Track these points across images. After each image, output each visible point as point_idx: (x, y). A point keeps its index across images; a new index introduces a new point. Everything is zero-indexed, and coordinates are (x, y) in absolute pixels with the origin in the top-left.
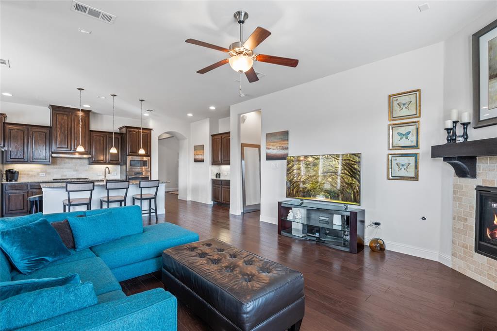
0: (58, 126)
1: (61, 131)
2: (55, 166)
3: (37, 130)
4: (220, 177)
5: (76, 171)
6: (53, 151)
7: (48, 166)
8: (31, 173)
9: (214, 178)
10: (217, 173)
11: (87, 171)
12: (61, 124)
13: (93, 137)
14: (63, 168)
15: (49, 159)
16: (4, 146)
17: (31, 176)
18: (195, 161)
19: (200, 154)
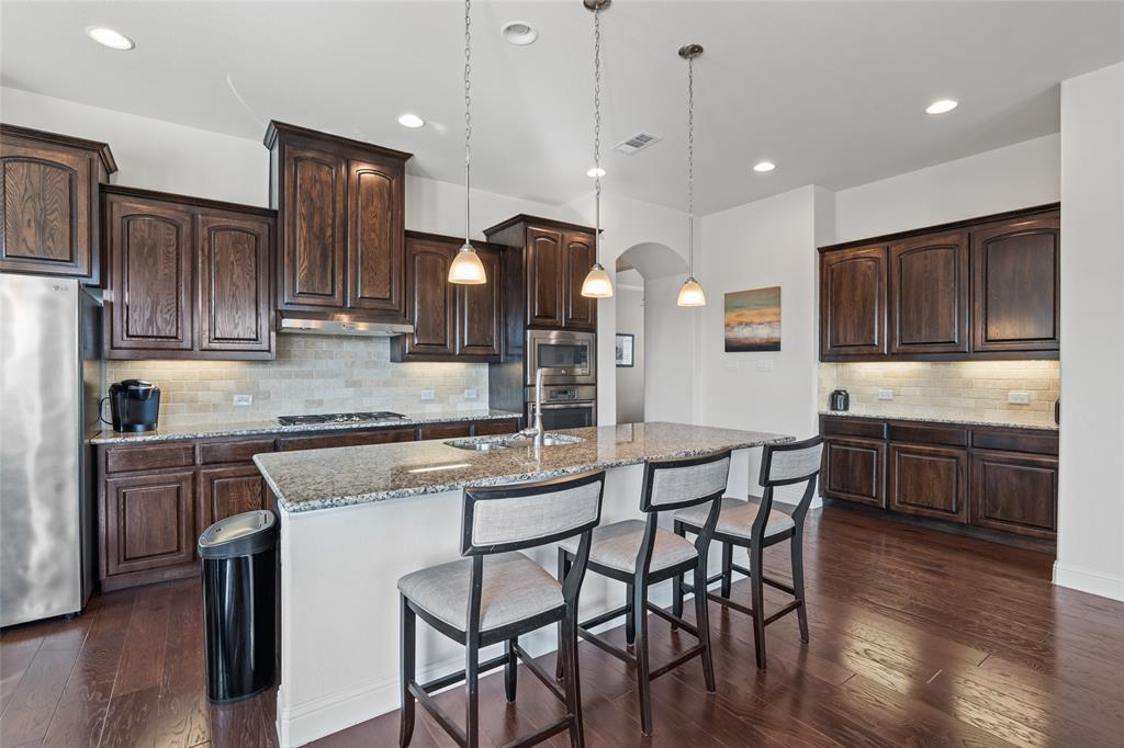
0: (301, 209)
1: (310, 228)
2: (285, 369)
3: (225, 222)
4: (846, 408)
5: (355, 384)
6: (281, 307)
7: (260, 369)
8: (202, 396)
9: (826, 410)
10: (838, 392)
11: (386, 383)
12: (312, 200)
13: (414, 256)
14: (310, 375)
15: (268, 339)
16: (103, 286)
17: (204, 408)
18: (732, 347)
19: (760, 324)
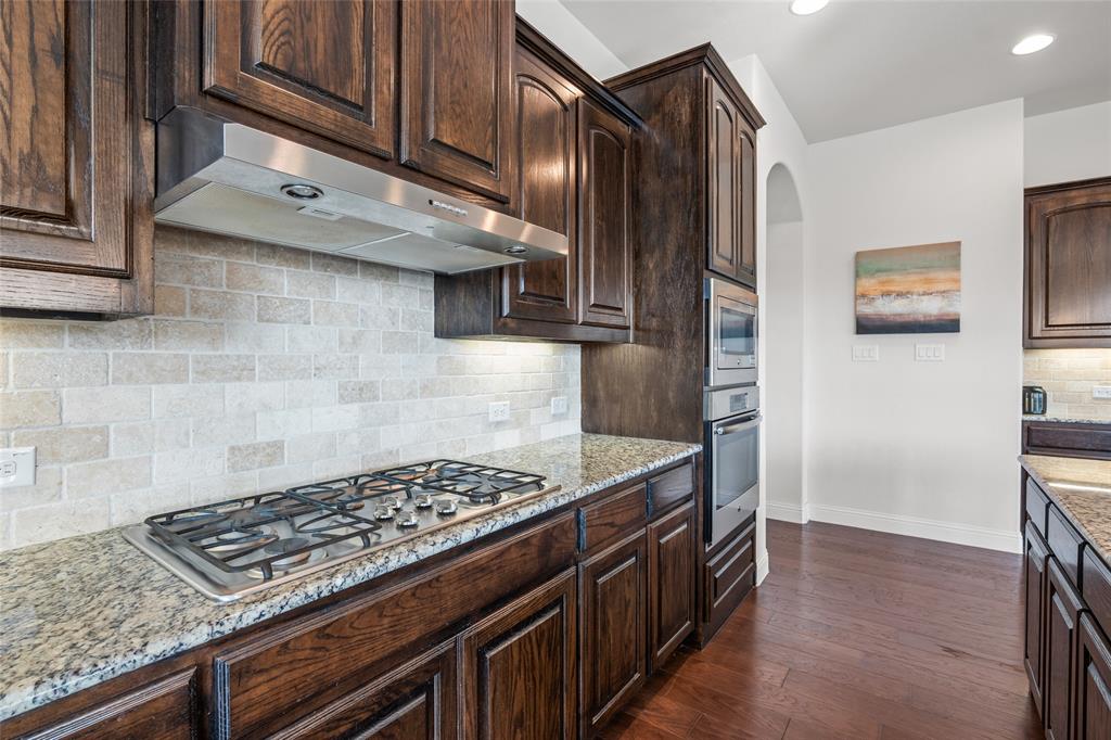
18: (865, 327)
19: (925, 294)
